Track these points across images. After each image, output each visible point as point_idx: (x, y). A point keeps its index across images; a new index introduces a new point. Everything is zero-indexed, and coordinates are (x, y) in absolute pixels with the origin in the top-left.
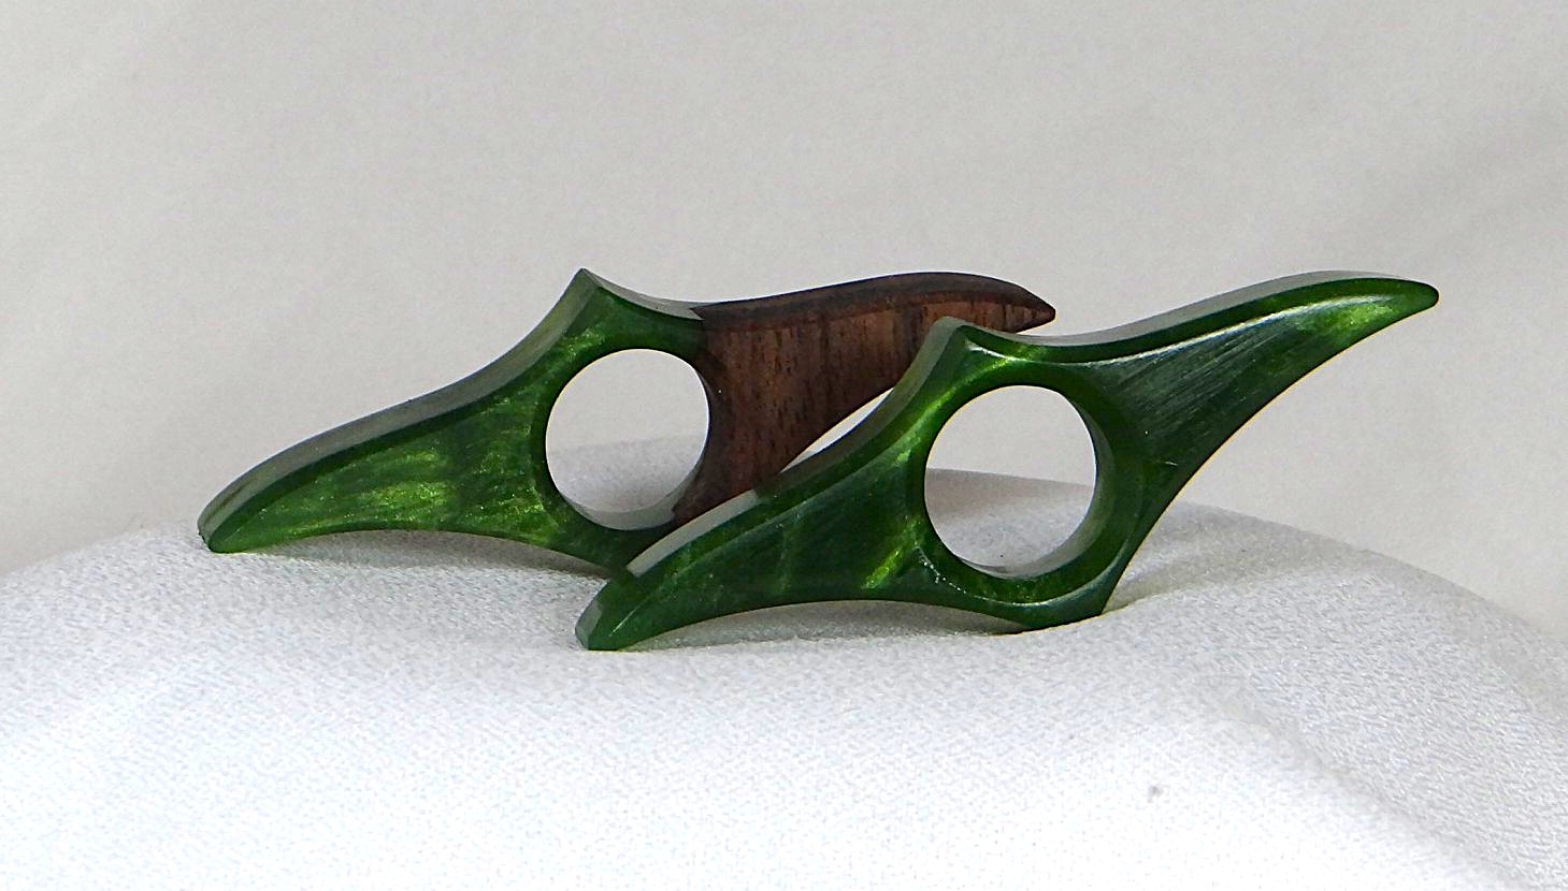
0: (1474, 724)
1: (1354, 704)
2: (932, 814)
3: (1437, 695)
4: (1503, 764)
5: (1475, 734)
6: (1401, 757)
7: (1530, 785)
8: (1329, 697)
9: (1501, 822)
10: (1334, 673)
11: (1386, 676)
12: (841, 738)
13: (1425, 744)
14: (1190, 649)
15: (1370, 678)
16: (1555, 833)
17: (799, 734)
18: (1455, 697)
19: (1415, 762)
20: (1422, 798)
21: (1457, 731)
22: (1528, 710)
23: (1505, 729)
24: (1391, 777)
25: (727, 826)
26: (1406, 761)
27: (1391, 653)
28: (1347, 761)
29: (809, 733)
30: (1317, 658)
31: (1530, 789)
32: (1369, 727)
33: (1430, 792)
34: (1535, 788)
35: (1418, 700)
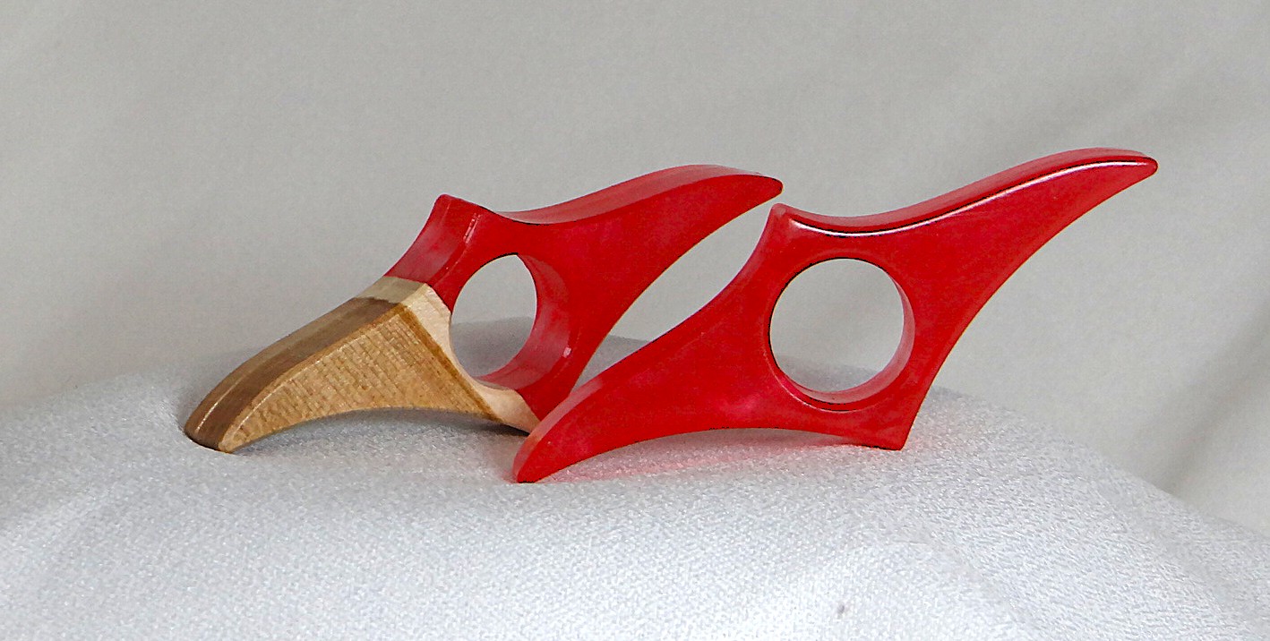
0: (1085, 539)
1: (997, 523)
2: (675, 617)
3: (1058, 517)
4: (1106, 571)
5: (1087, 546)
6: (1031, 563)
7: (1125, 588)
8: (978, 517)
9: (1103, 616)
10: (981, 499)
11: (1020, 502)
12: (609, 551)
13: (1050, 554)
14: (870, 484)
15: (1009, 503)
16: (1142, 626)
17: (577, 547)
18: (1072, 518)
19: (1043, 567)
20: (1047, 595)
21: (1073, 544)
22: (1125, 532)
23: (1108, 545)
24: (1024, 578)
25: (522, 616)
26: (1034, 566)
27: (1024, 484)
28: (992, 566)
29: (585, 546)
30: (968, 488)
31: (1125, 591)
32: (1008, 540)
33: (1052, 590)
34: (1128, 590)
35: (1045, 520)
